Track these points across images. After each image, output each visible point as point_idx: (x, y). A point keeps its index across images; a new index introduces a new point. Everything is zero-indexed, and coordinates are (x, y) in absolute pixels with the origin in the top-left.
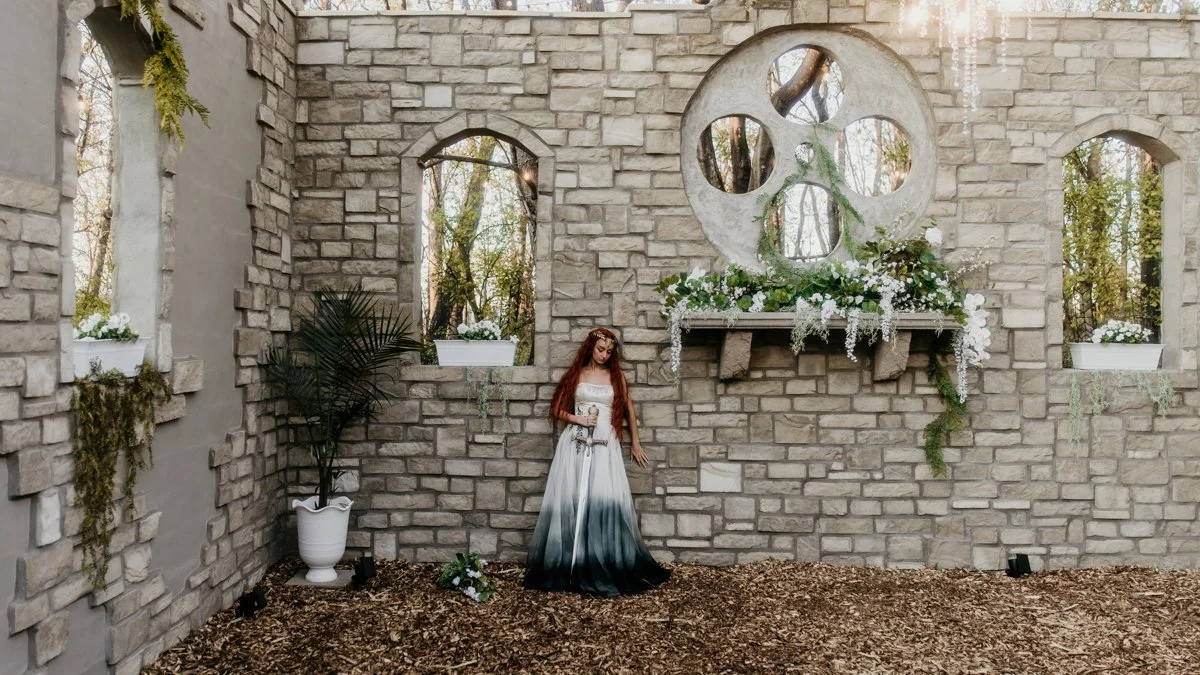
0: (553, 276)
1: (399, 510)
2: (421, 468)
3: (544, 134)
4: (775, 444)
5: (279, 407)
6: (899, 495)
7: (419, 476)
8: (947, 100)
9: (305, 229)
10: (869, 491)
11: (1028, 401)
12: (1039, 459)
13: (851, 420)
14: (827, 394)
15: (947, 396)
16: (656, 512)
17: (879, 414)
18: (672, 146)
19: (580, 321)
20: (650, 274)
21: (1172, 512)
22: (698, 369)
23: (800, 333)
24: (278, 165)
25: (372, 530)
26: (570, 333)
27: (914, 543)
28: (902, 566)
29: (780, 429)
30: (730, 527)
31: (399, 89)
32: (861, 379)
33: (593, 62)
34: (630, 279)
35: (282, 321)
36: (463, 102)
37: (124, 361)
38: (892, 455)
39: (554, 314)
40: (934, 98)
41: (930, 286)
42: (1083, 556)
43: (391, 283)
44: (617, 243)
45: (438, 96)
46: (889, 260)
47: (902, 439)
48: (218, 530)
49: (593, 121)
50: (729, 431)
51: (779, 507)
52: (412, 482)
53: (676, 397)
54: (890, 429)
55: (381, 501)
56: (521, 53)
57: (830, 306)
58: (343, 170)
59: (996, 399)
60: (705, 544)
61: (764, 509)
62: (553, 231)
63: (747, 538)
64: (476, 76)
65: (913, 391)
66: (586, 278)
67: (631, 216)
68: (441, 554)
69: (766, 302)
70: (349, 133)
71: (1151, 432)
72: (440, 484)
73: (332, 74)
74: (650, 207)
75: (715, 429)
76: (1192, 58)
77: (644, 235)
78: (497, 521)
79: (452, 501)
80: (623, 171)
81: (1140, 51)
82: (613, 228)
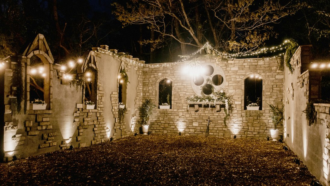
1: (155, 127)
2: (158, 122)
3: (173, 79)
5: (141, 114)
6: (220, 127)
7: (158, 123)
8: (227, 72)
9: (144, 92)
10: (216, 127)
12: (240, 123)
13: (213, 117)
14: (210, 113)
16: (187, 129)
17: (217, 116)
20: (186, 97)
21: (260, 131)
23: (203, 105)
24: (141, 84)
25: (151, 130)
26: (176, 104)
27: (222, 134)
28: (221, 137)
29: (203, 118)
30: (197, 131)
31: (155, 73)
32: (214, 111)
33: (179, 69)
34: (184, 98)
35: (141, 103)
36: (163, 75)
37: (123, 107)
38: (219, 122)
39: (174, 102)
40: (225, 72)
41: (222, 99)
42: (247, 137)
43: (154, 98)
44: (182, 93)
45: (160, 74)
47: (220, 119)
50: (197, 118)
51: (203, 128)
52: (157, 124)
53: (190, 113)
55: (153, 126)
57: (207, 101)
58: (149, 84)
60: (194, 133)
61: (201, 128)
62: (174, 91)
63: (199, 132)
64: (164, 71)
66: (178, 97)
67: (184, 89)
68: (160, 133)
69: (199, 101)
70: (149, 79)
71: (257, 119)
72: (160, 124)
73: (147, 72)
74: (186, 88)
75: (195, 118)
76: (265, 64)
77: (186, 92)
78: (167, 129)
79: (162, 126)
80: (183, 83)
81: (256, 64)
82: (182, 91)
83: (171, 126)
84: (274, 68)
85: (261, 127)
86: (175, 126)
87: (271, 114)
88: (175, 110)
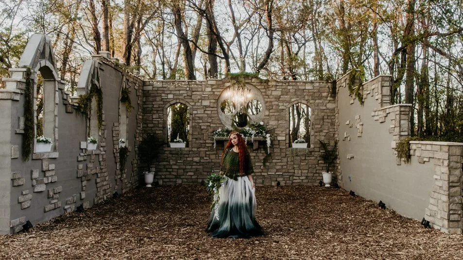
0: (192, 130)
1: (163, 175)
2: (167, 167)
3: (191, 103)
5: (140, 155)
7: (167, 169)
8: (267, 97)
9: (145, 122)
11: (282, 154)
12: (284, 165)
15: (266, 153)
18: (215, 106)
19: (198, 139)
20: (211, 130)
21: (309, 175)
22: (220, 148)
24: (141, 110)
25: (158, 179)
26: (195, 141)
27: (261, 181)
28: (259, 185)
31: (163, 95)
32: (251, 150)
33: (200, 90)
34: (207, 131)
35: (141, 139)
36: (175, 97)
37: (123, 145)
38: (257, 164)
39: (193, 137)
40: (265, 96)
41: (262, 133)
42: (293, 183)
43: (161, 132)
44: (205, 124)
45: (170, 96)
46: (254, 127)
47: (259, 161)
48: (133, 175)
49: (200, 101)
52: (165, 170)
53: (216, 153)
55: (160, 173)
56: (186, 88)
58: (152, 110)
59: (276, 153)
64: (178, 92)
65: (260, 152)
66: (199, 131)
67: (207, 119)
68: (171, 183)
70: (153, 103)
71: (305, 159)
72: (171, 170)
73: (150, 92)
74: (211, 117)
76: (314, 89)
77: (210, 123)
78: (182, 177)
79: (173, 173)
80: (206, 110)
81: (303, 88)
82: (204, 121)
83: (187, 172)
84: (325, 94)
85: (310, 169)
86: (194, 172)
87: (322, 152)
88: (193, 149)
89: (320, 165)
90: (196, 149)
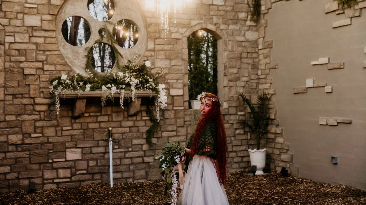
0: (5, 78)
4: (94, 140)
6: (137, 156)
10: (127, 155)
11: (178, 120)
12: (182, 140)
13: (120, 130)
14: (112, 121)
15: (153, 119)
16: (49, 170)
17: (130, 127)
18: (52, 27)
19: (17, 96)
20: (45, 77)
22: (65, 113)
23: (104, 99)
26: (13, 101)
27: (143, 173)
28: (139, 181)
29: (95, 135)
30: (78, 173)
32: (124, 115)
34: (37, 79)
38: (135, 142)
39: (6, 93)
41: (147, 81)
44: (31, 64)
46: (133, 72)
47: (138, 136)
49: (20, 16)
50: (77, 136)
51: (96, 164)
53: (56, 124)
54: (134, 133)
57: (114, 89)
59: (168, 120)
60: (69, 180)
61: (90, 165)
62: (5, 59)
63: (84, 176)
65: (141, 118)
66: (19, 78)
67: (37, 54)
69: (91, 88)
74: (44, 51)
75: (72, 136)
76: (225, 5)
77: (42, 62)
80: (33, 36)
81: (209, 2)
82: (30, 59)
84: (242, 15)
86: (10, 165)
87: (240, 115)
88: (8, 118)
89: (237, 136)
90: (13, 118)
